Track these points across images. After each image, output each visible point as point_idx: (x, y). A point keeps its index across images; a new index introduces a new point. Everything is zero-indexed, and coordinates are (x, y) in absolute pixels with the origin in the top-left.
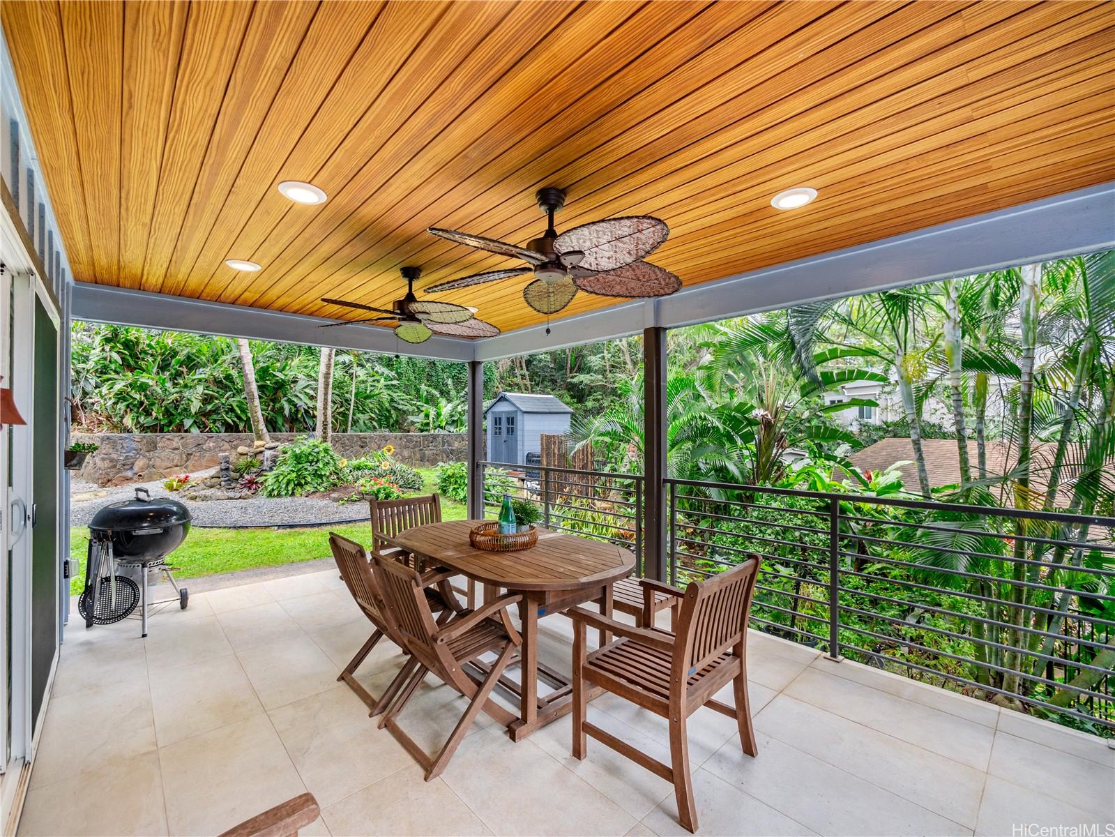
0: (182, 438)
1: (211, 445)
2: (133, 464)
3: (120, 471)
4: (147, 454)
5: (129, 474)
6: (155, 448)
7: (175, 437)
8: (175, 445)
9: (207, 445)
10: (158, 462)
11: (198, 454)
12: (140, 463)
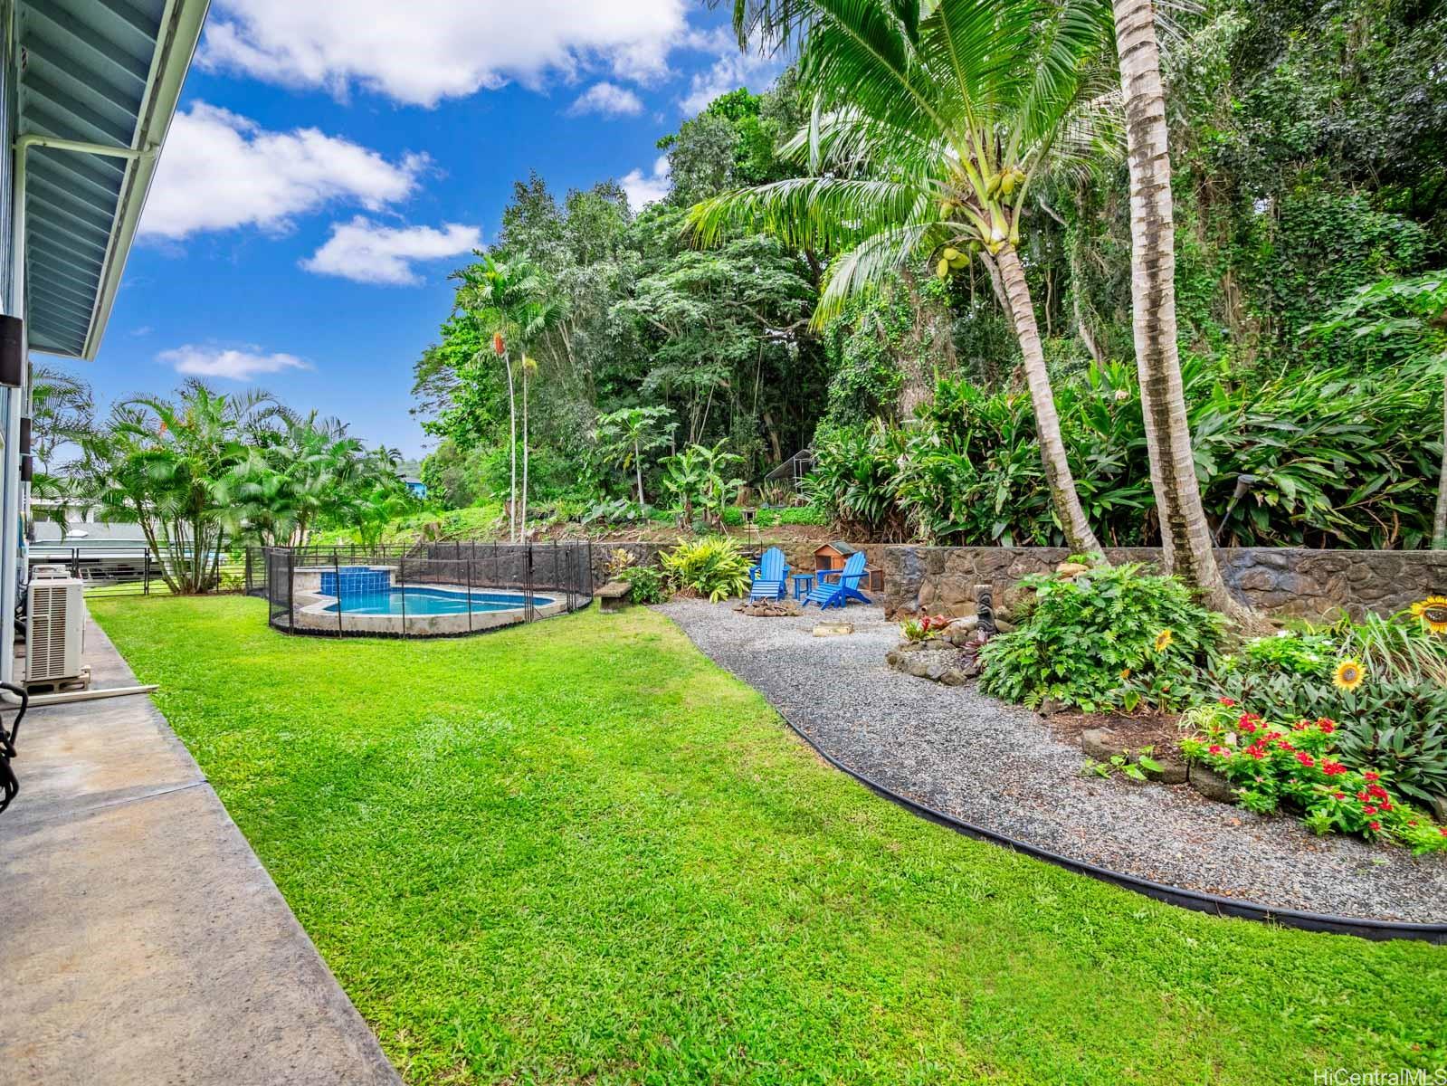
0: (977, 555)
1: (1020, 567)
2: (917, 591)
3: (903, 601)
4: (932, 577)
5: (913, 605)
6: (942, 569)
7: (966, 552)
8: (967, 565)
9: (1013, 567)
10: (946, 592)
11: (1000, 583)
12: (925, 591)
